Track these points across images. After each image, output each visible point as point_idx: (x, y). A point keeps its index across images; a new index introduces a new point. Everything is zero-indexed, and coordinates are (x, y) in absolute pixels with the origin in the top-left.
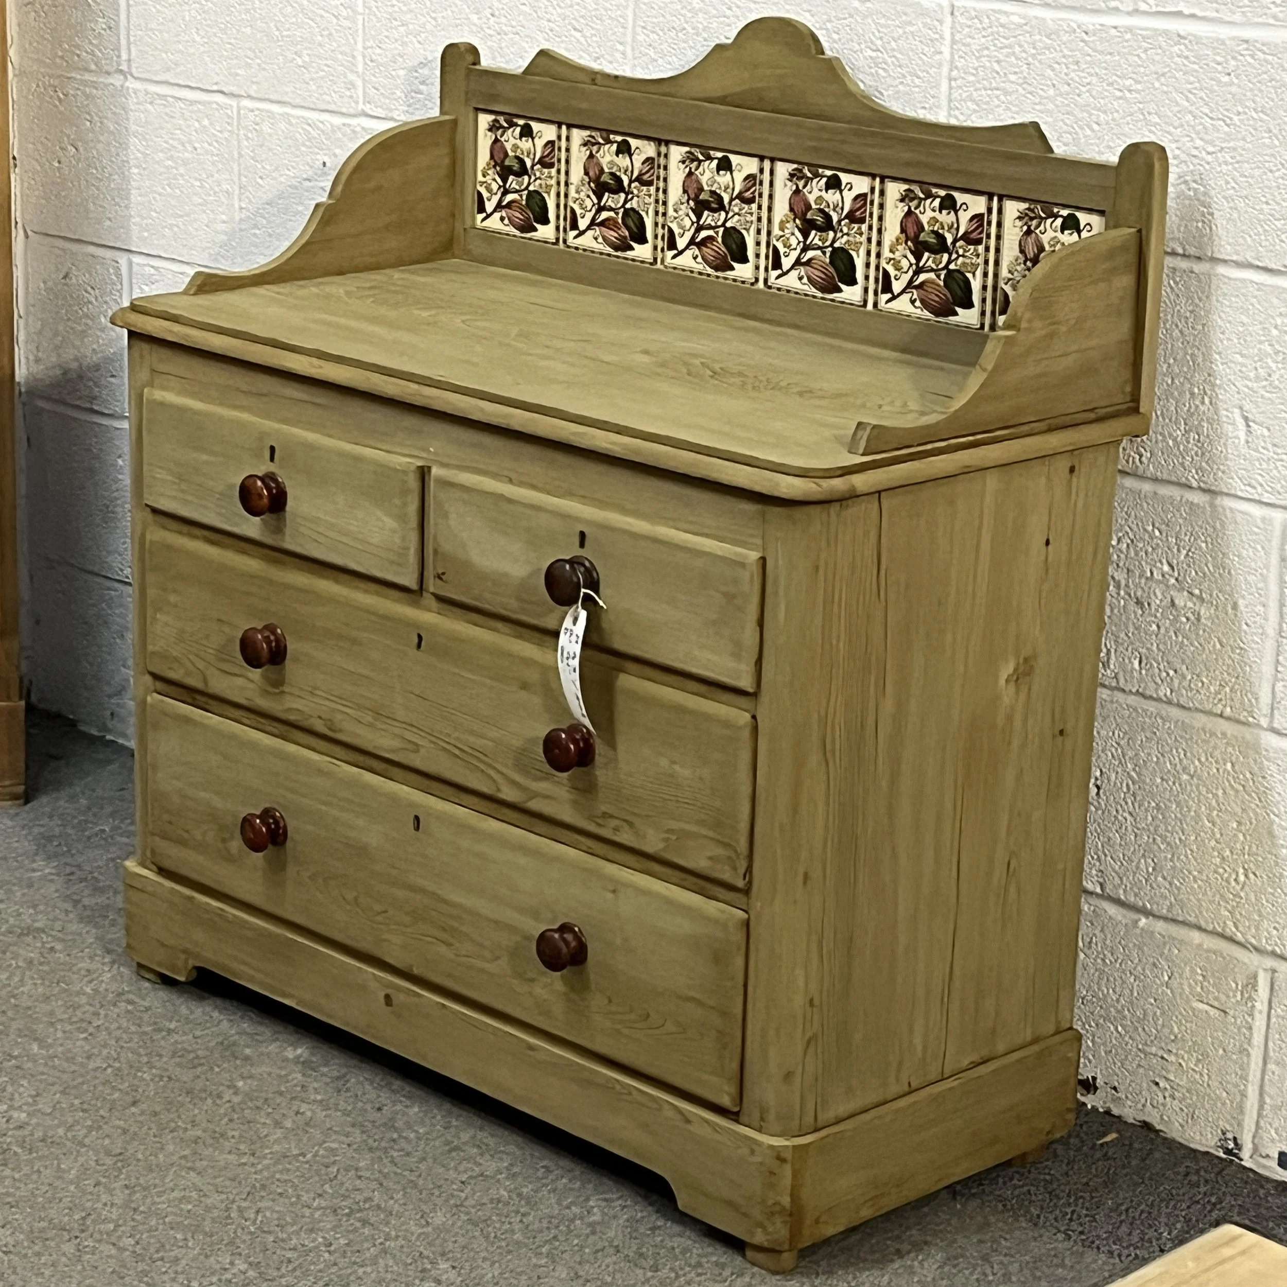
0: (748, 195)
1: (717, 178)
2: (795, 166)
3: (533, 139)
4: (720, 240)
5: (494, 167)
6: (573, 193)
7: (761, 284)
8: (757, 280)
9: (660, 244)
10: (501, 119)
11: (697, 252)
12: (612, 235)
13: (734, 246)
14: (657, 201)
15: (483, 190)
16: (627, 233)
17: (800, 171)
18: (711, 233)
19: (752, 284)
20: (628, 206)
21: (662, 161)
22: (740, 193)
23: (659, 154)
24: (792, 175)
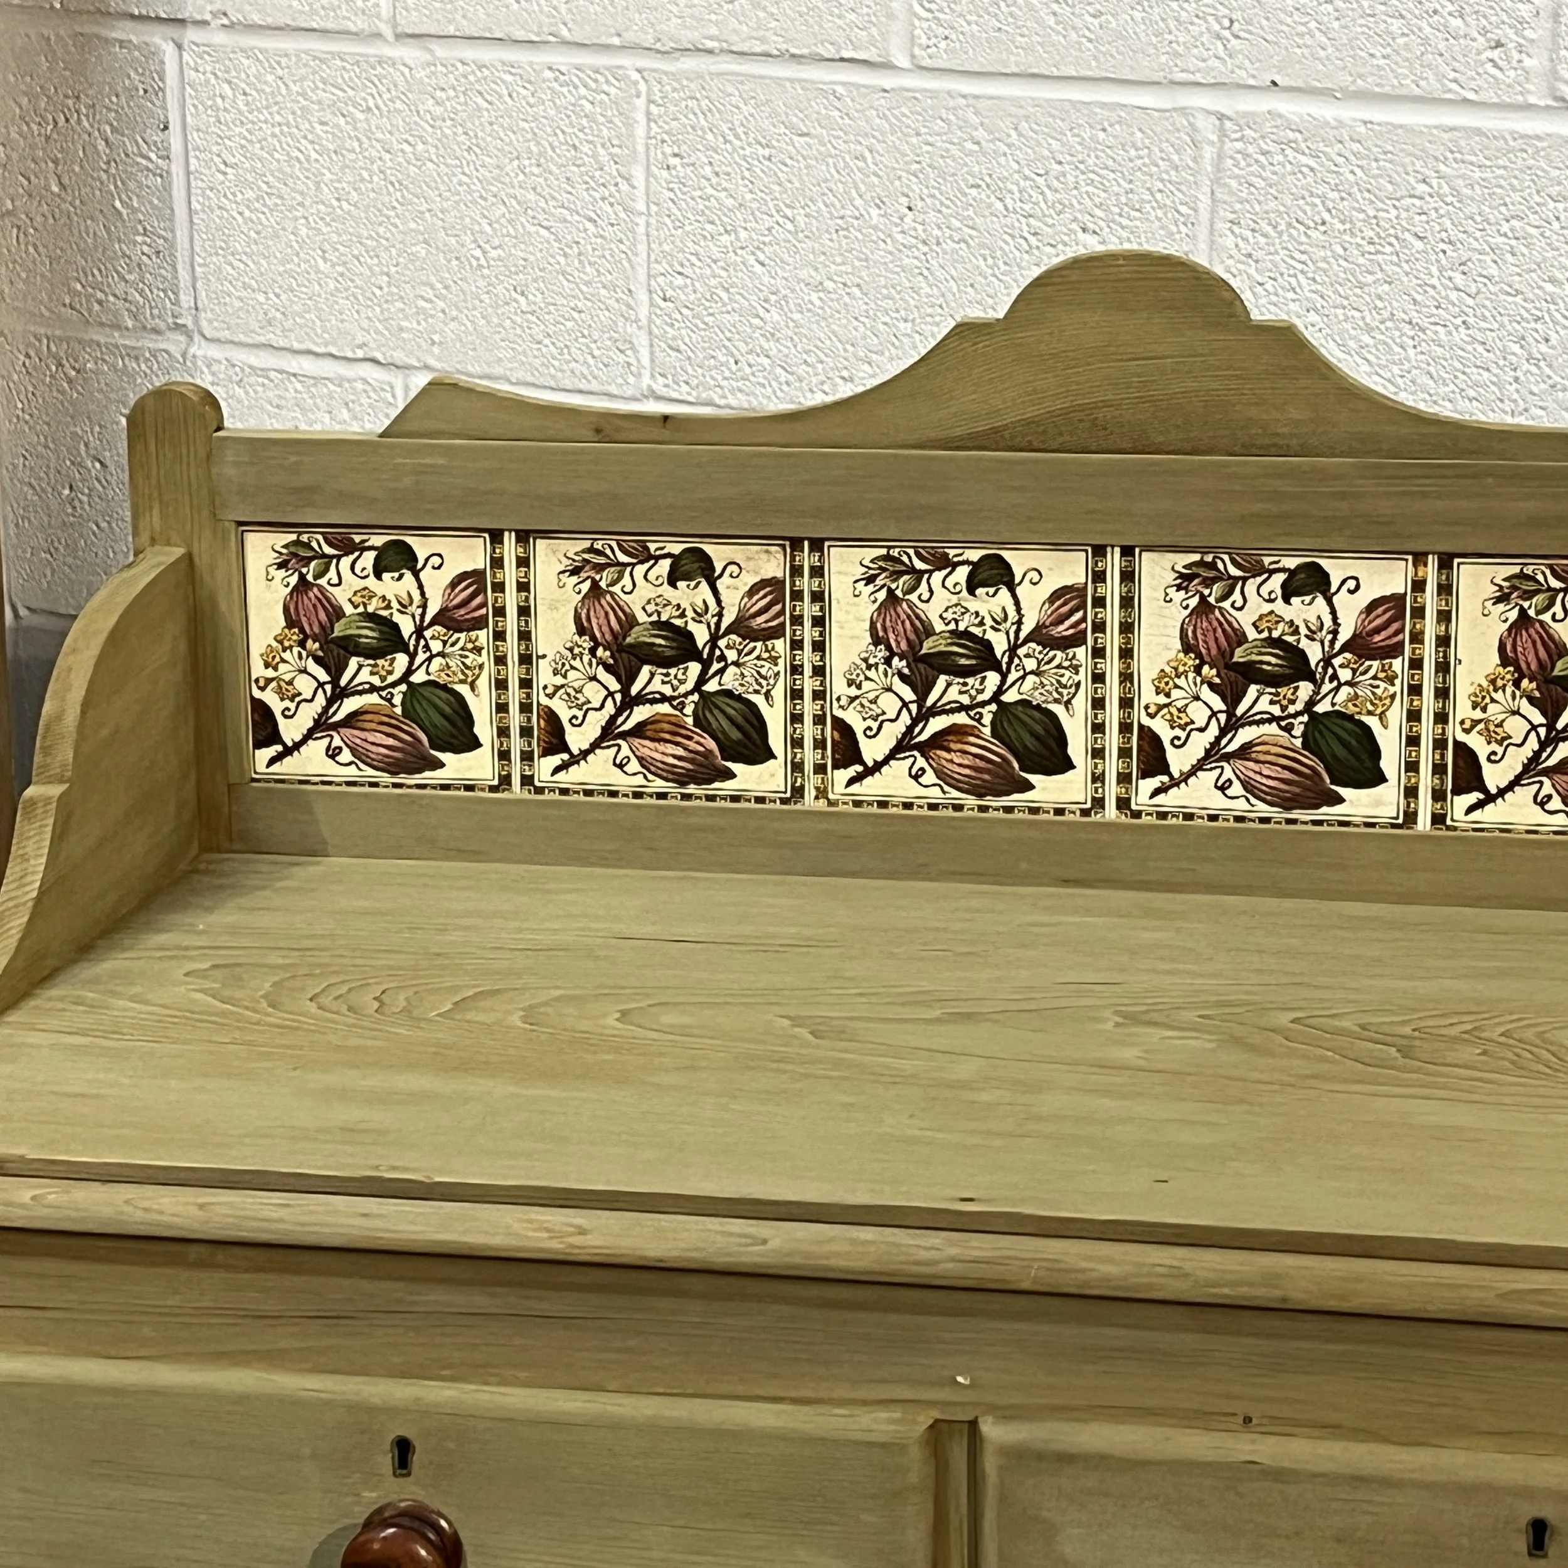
0: (1063, 630)
1: (973, 605)
2: (1196, 557)
3: (416, 574)
4: (987, 731)
5: (302, 644)
6: (544, 675)
7: (1111, 812)
8: (1099, 803)
9: (809, 756)
10: (317, 541)
11: (921, 762)
12: (667, 753)
13: (1029, 741)
14: (796, 670)
15: (270, 698)
16: (711, 744)
17: (1212, 566)
18: (961, 718)
19: (1085, 813)
20: (711, 686)
21: (806, 584)
22: (1038, 628)
23: (796, 571)
24: (1184, 580)
